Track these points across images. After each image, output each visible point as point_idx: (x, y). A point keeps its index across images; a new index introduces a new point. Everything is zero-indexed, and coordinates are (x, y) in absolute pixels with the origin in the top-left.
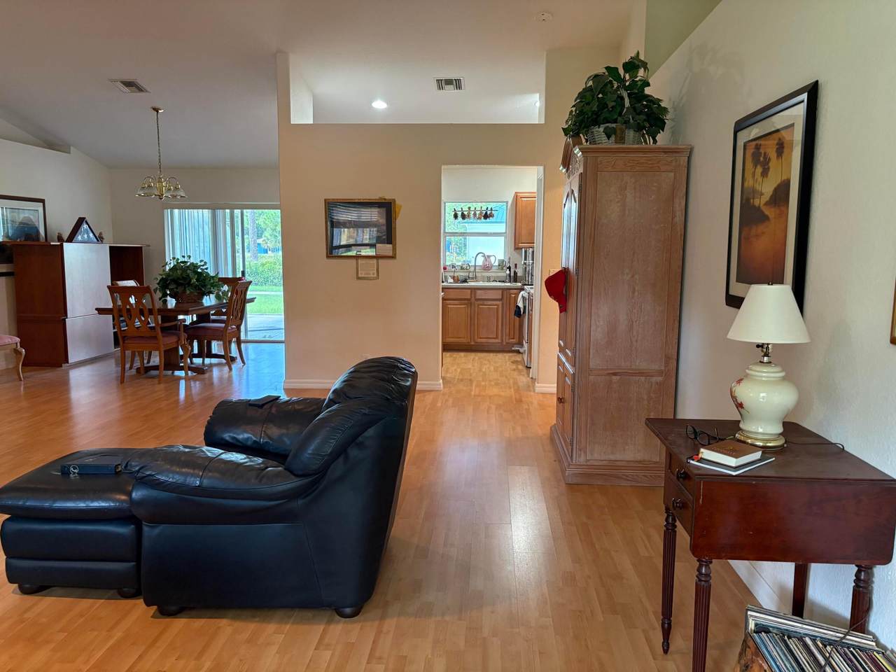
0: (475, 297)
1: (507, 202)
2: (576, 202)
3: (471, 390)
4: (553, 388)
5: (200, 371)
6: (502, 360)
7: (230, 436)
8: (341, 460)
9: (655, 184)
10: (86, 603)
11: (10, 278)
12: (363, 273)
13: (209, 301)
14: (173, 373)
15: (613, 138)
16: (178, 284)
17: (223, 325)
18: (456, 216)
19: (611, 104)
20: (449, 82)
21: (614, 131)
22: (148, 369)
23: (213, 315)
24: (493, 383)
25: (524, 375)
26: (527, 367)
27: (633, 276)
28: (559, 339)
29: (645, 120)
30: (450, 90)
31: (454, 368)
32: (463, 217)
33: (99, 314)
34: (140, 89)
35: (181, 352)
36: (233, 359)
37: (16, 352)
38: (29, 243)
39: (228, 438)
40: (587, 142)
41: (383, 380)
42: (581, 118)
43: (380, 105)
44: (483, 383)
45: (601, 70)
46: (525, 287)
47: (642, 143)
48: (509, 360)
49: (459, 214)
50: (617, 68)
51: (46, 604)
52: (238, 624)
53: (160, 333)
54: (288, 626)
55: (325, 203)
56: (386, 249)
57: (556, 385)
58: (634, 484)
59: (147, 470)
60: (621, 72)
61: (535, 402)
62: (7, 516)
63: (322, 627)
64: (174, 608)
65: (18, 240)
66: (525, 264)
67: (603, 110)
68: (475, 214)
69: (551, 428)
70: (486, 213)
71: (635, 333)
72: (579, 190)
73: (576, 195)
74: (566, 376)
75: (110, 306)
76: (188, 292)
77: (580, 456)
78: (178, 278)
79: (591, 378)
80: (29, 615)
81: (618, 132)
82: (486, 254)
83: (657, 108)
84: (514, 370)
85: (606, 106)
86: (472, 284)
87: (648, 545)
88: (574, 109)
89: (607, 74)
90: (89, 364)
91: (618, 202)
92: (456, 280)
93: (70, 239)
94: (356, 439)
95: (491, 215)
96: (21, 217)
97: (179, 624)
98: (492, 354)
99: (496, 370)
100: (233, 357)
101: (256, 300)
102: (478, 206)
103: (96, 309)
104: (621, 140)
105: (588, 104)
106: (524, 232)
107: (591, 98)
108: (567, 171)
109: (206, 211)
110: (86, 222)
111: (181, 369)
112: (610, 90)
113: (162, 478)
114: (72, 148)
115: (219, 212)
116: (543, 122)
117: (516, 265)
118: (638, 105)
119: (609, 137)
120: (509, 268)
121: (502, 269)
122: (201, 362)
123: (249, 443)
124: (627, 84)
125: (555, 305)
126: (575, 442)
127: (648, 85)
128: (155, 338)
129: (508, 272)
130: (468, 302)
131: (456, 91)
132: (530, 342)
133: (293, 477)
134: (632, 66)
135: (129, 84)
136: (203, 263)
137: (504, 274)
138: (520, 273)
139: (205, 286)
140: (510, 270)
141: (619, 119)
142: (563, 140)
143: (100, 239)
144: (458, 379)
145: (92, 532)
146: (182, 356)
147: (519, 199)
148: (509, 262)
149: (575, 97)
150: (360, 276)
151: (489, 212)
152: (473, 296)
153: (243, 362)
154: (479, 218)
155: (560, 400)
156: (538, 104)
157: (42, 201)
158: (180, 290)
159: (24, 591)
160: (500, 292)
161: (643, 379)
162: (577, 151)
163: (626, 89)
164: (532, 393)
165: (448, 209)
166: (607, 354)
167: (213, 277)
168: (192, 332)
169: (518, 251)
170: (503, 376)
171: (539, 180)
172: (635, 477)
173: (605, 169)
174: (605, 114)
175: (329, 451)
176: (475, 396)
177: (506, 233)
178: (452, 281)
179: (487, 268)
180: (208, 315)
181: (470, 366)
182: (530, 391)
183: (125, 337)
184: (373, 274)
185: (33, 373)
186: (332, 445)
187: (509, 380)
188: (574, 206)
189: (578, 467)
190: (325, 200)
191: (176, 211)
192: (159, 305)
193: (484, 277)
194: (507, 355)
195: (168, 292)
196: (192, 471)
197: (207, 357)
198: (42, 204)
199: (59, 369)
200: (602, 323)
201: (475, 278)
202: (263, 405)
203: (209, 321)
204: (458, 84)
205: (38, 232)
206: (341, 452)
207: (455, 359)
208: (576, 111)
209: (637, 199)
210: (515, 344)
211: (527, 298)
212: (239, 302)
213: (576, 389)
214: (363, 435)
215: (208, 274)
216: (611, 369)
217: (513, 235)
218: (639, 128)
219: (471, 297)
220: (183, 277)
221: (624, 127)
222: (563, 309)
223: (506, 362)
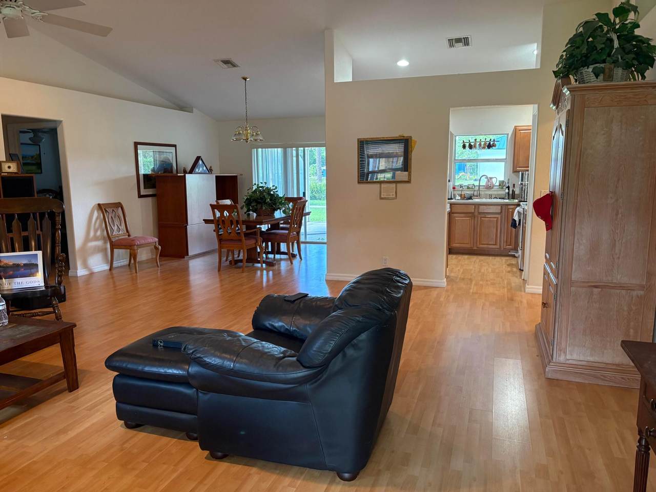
0: (478, 211)
1: (508, 134)
2: (563, 135)
3: (470, 289)
4: (539, 289)
5: (270, 264)
6: (499, 263)
7: (269, 324)
8: (340, 355)
9: (643, 117)
10: (165, 440)
11: (154, 199)
12: (385, 194)
13: (278, 214)
14: (253, 265)
15: (601, 77)
16: (258, 203)
17: (287, 232)
18: (464, 147)
19: (600, 46)
20: (458, 40)
21: (603, 71)
22: (237, 262)
23: (281, 224)
24: (489, 283)
25: (517, 277)
26: (520, 269)
27: (617, 200)
28: (546, 253)
29: (634, 59)
30: (460, 47)
31: (457, 269)
32: (471, 147)
33: (206, 223)
34: (234, 65)
35: (259, 250)
36: (294, 256)
37: (156, 248)
38: (166, 174)
39: (268, 325)
40: (576, 81)
41: (377, 291)
42: (571, 61)
43: (403, 63)
44: (481, 283)
45: (591, 17)
46: (521, 203)
47: (630, 80)
48: (505, 263)
49: (467, 145)
50: (607, 14)
51: (141, 437)
52: (264, 474)
53: (244, 238)
54: (299, 482)
55: (358, 142)
56: (403, 175)
57: (542, 287)
58: (611, 384)
59: (199, 353)
60: (612, 17)
61: (525, 301)
62: (117, 373)
63: (325, 486)
64: (220, 454)
65: (160, 173)
66: (522, 184)
67: (593, 52)
68: (480, 145)
69: (536, 327)
70: (490, 143)
71: (617, 251)
72: (566, 125)
73: (564, 129)
74: (550, 285)
75: (212, 218)
76: (264, 208)
77: (560, 356)
78: (258, 199)
79: (573, 289)
80: (127, 445)
81: (607, 70)
82: (489, 176)
83: (647, 47)
84: (509, 272)
85: (595, 48)
86: (476, 200)
87: (622, 447)
88: (564, 53)
89: (597, 19)
90: (201, 256)
91: (604, 134)
92: (463, 197)
93: (191, 172)
94: (352, 341)
95: (494, 145)
96: (163, 156)
97: (223, 466)
98: (491, 258)
99: (493, 271)
100: (294, 254)
101: (311, 214)
102: (482, 138)
103: (203, 220)
104: (610, 78)
105: (578, 48)
106: (521, 159)
107: (581, 42)
108: (557, 108)
109: (280, 150)
110: (201, 159)
111: (259, 262)
112: (599, 34)
113: (208, 360)
114: (194, 109)
115: (289, 150)
116: (539, 67)
117: (514, 185)
118: (628, 46)
119: (597, 76)
120: (508, 187)
121: (502, 188)
122: (273, 257)
123: (282, 330)
124: (617, 27)
125: (542, 224)
126: (556, 343)
127: (638, 26)
128: (240, 240)
129: (507, 191)
130: (472, 215)
131: (464, 47)
132: (523, 249)
133: (302, 367)
134: (621, 11)
135: (226, 62)
136: (274, 188)
137: (504, 193)
138: (517, 191)
139: (275, 204)
140: (509, 190)
141: (608, 59)
142: (553, 81)
143: (210, 171)
144: (460, 278)
145: (169, 391)
146: (259, 252)
147: (517, 130)
148: (508, 183)
149: (566, 43)
150: (382, 196)
151: (491, 143)
152: (476, 210)
153: (301, 258)
154: (484, 148)
155: (544, 305)
156: (536, 52)
157: (175, 146)
158: (259, 206)
159: (128, 426)
160: (500, 207)
161: (624, 292)
162: (565, 90)
163: (616, 31)
164: (523, 293)
165: (459, 141)
166: (589, 269)
167: (281, 198)
168: (266, 237)
169: (515, 173)
170: (498, 277)
171: (534, 116)
172: (613, 378)
173: (593, 105)
174: (594, 56)
175: (330, 350)
176: (473, 293)
177: (506, 159)
178: (459, 198)
179: (489, 187)
180: (278, 224)
181: (471, 268)
182: (521, 291)
183: (221, 239)
184: (393, 195)
185: (164, 262)
186: (332, 345)
187: (503, 280)
188: (562, 138)
189: (558, 365)
190: (358, 139)
191: (260, 150)
192: (245, 217)
193: (487, 194)
194: (504, 259)
195: (251, 208)
196: (229, 357)
197: (277, 254)
198: (174, 148)
199: (183, 259)
200: (584, 241)
201: (479, 196)
202: (295, 301)
203: (278, 228)
204: (465, 41)
205: (172, 166)
206: (339, 350)
207: (460, 260)
208: (566, 55)
209: (623, 131)
210: (512, 249)
211: (522, 213)
212: (299, 215)
213: (558, 298)
214: (358, 338)
215: (278, 195)
216: (592, 282)
217: (512, 159)
218: (627, 66)
219: (475, 211)
220: (261, 198)
221: (612, 66)
222: (549, 227)
223: (503, 265)
